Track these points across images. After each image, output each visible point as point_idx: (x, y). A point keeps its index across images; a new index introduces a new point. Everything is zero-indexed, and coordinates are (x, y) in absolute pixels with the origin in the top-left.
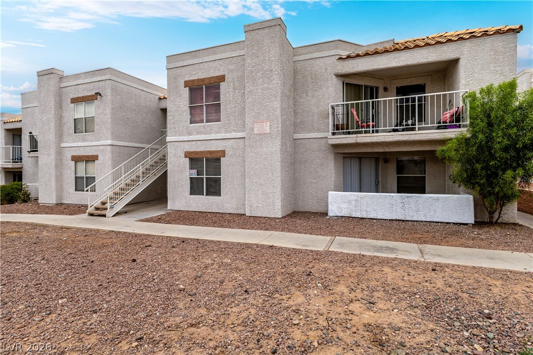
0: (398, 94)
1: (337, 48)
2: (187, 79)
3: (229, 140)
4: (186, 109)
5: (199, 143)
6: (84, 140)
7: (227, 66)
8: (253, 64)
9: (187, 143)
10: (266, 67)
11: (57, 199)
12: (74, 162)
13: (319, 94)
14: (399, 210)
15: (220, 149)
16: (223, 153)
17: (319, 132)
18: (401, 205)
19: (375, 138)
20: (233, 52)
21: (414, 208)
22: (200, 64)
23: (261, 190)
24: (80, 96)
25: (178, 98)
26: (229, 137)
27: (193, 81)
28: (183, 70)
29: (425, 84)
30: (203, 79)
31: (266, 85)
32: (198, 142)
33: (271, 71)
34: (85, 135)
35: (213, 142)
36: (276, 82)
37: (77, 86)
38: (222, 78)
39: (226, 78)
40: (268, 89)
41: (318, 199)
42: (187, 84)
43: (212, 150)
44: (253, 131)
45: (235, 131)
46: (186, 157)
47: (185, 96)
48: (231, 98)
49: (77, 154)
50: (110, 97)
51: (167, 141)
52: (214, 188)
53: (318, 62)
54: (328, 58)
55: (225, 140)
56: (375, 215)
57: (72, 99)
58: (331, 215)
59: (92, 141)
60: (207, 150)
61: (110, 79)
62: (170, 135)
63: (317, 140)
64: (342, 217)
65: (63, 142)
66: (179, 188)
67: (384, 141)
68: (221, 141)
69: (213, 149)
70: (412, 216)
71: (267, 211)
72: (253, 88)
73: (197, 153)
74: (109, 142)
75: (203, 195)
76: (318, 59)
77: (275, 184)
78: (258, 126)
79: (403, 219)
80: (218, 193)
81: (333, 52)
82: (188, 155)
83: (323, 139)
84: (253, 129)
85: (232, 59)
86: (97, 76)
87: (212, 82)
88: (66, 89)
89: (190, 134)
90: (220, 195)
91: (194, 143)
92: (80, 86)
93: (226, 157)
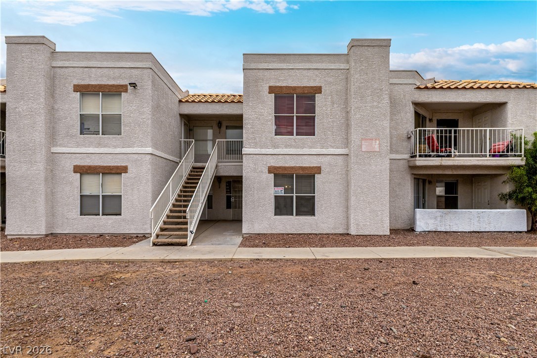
0: (438, 126)
1: (414, 78)
2: (272, 84)
3: (324, 156)
4: (270, 118)
5: (288, 157)
6: (99, 145)
7: (324, 77)
8: (362, 81)
9: (271, 157)
10: (376, 86)
11: (46, 227)
12: (79, 174)
13: (397, 118)
14: (476, 223)
15: (315, 166)
16: (318, 170)
17: (397, 154)
18: (477, 219)
19: (457, 161)
20: (332, 64)
21: (487, 221)
22: (290, 70)
23: (368, 209)
24: (93, 83)
25: (260, 105)
26: (325, 153)
27: (281, 87)
28: (266, 73)
29: (458, 120)
30: (294, 87)
31: (375, 104)
32: (285, 156)
33: (381, 90)
34: (103, 137)
35: (305, 157)
36: (386, 102)
37: (87, 69)
38: (318, 90)
39: (323, 90)
40: (377, 107)
41: (396, 217)
42: (272, 90)
43: (304, 166)
44: (361, 148)
45: (333, 147)
46: (270, 172)
47: (270, 103)
48: (328, 112)
49: (86, 164)
50: (150, 92)
51: (243, 153)
52: (307, 207)
53: (396, 88)
54: (406, 86)
55: (321, 156)
56: (457, 228)
57: (75, 86)
58: (419, 230)
59: (115, 147)
60: (297, 165)
61: (151, 68)
62: (247, 146)
63: (395, 161)
64: (429, 231)
65: (56, 145)
66: (260, 208)
67: (463, 164)
68: (315, 156)
69: (306, 164)
70: (485, 228)
71: (375, 229)
72: (361, 105)
73: (285, 168)
74: (149, 150)
75: (292, 215)
76: (397, 85)
77: (384, 202)
78: (367, 144)
79: (478, 231)
80: (312, 212)
81: (411, 81)
82: (271, 170)
83: (401, 160)
84: (361, 146)
85: (330, 71)
86: (127, 61)
87: (306, 92)
88: (63, 70)
89: (275, 146)
90: (314, 214)
91: (280, 157)
92: (93, 69)
93: (322, 174)
